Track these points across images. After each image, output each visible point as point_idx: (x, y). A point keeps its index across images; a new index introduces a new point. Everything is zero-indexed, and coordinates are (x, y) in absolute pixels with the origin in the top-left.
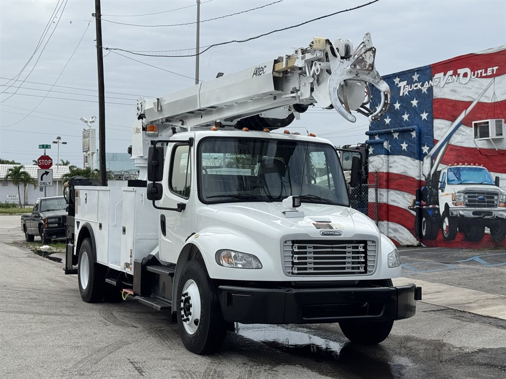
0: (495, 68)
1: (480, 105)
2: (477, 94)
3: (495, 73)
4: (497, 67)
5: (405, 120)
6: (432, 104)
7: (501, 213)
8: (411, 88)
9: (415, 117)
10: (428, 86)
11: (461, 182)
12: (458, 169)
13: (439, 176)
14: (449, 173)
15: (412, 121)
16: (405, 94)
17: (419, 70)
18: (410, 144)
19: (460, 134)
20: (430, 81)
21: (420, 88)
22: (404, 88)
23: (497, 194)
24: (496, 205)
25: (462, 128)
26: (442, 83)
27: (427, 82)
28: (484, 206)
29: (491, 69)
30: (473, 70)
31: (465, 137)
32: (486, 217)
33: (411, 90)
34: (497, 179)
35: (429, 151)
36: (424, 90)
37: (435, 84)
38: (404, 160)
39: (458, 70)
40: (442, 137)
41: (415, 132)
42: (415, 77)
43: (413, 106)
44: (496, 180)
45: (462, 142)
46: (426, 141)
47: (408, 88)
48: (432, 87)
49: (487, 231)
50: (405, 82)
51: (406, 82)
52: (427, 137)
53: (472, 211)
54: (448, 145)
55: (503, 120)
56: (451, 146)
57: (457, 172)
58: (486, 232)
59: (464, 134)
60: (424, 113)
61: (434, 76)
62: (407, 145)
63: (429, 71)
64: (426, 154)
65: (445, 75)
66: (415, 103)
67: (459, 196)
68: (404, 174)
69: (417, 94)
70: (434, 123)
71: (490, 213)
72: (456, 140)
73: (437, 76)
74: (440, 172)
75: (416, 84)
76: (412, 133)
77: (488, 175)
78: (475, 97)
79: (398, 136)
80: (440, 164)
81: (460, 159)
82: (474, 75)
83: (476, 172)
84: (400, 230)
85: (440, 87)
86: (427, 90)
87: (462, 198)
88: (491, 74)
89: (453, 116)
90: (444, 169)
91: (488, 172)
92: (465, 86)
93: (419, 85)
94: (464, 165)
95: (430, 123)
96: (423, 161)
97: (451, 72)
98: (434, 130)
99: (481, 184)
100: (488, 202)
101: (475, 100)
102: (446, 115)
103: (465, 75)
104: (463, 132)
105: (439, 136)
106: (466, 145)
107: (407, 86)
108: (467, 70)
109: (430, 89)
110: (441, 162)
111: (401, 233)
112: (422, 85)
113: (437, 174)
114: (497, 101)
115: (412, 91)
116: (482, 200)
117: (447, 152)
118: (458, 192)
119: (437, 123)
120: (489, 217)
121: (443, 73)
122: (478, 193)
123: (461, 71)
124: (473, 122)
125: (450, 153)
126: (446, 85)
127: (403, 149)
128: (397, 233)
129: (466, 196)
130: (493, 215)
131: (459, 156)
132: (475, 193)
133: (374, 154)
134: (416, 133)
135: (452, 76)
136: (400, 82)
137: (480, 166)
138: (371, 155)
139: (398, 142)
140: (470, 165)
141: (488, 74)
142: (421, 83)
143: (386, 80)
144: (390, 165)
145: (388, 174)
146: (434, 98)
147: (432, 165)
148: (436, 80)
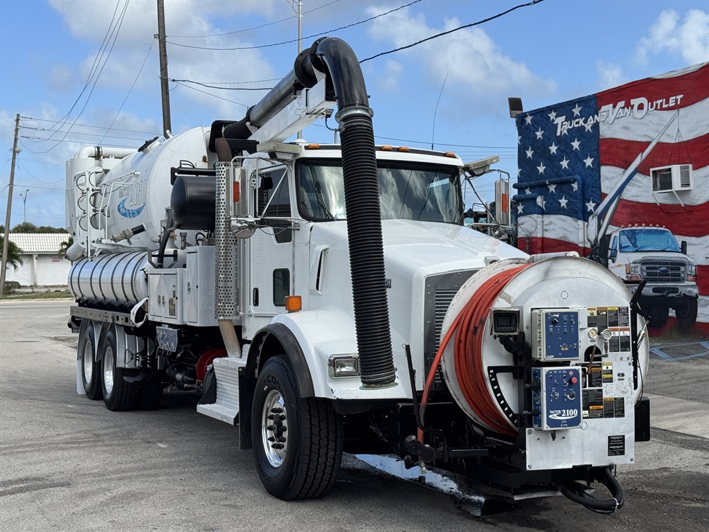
0: (679, 97)
1: (661, 146)
2: (657, 131)
3: (679, 103)
4: (682, 96)
5: (563, 167)
6: (598, 147)
7: (689, 289)
8: (571, 125)
9: (576, 164)
10: (592, 122)
11: (636, 249)
12: (634, 232)
13: (609, 242)
14: (622, 237)
15: (573, 169)
16: (563, 133)
17: (580, 101)
18: (571, 199)
19: (634, 185)
20: (596, 115)
21: (583, 124)
22: (562, 125)
23: (683, 265)
24: (683, 279)
25: (638, 177)
26: (612, 117)
27: (591, 117)
28: (668, 281)
29: (674, 98)
30: (650, 100)
31: (641, 189)
32: (671, 295)
33: (571, 127)
34: (684, 244)
35: (595, 208)
36: (588, 127)
37: (602, 120)
38: (564, 221)
39: (632, 101)
40: (612, 189)
41: (576, 183)
42: (576, 111)
43: (574, 149)
44: (682, 246)
45: (638, 196)
46: (591, 196)
47: (567, 126)
48: (598, 123)
49: (672, 313)
50: (564, 118)
52: (593, 189)
53: (652, 287)
54: (620, 200)
55: (691, 166)
56: (623, 202)
57: (632, 236)
58: (670, 314)
59: (641, 185)
60: (589, 158)
61: (600, 109)
62: (566, 201)
63: (593, 102)
64: (591, 213)
65: (614, 107)
66: (576, 144)
67: (636, 268)
68: (563, 239)
69: (579, 133)
70: (601, 170)
71: (675, 290)
72: (630, 194)
73: (604, 108)
74: (610, 236)
75: (577, 120)
76: (572, 185)
77: (672, 240)
78: (654, 135)
79: (555, 189)
80: (610, 226)
81: (636, 218)
82: (652, 107)
83: (656, 236)
85: (608, 123)
86: (591, 128)
87: (639, 269)
88: (674, 104)
89: (626, 162)
90: (614, 232)
91: (672, 236)
92: (641, 121)
93: (581, 121)
94: (641, 226)
95: (596, 171)
96: (587, 222)
97: (622, 104)
98: (601, 180)
99: (663, 251)
100: (672, 275)
101: (653, 139)
102: (617, 161)
103: (641, 107)
104: (640, 182)
105: (608, 188)
106: (642, 200)
107: (566, 123)
108: (643, 100)
109: (596, 126)
110: (611, 222)
112: (585, 122)
113: (606, 238)
114: (681, 140)
115: (573, 128)
116: (664, 273)
117: (619, 210)
118: (634, 263)
119: (606, 171)
120: (674, 295)
121: (612, 105)
122: (660, 263)
123: (635, 102)
124: (652, 170)
125: (622, 210)
126: (616, 121)
127: (562, 206)
129: (644, 268)
130: (679, 292)
131: (634, 214)
132: (656, 263)
133: (525, 213)
134: (578, 184)
135: (623, 108)
136: (556, 117)
137: (662, 227)
138: (521, 215)
139: (556, 197)
140: (648, 226)
141: (671, 105)
142: (584, 118)
143: (539, 115)
144: (545, 227)
145: (543, 239)
146: (601, 138)
147: (599, 227)
148: (603, 114)
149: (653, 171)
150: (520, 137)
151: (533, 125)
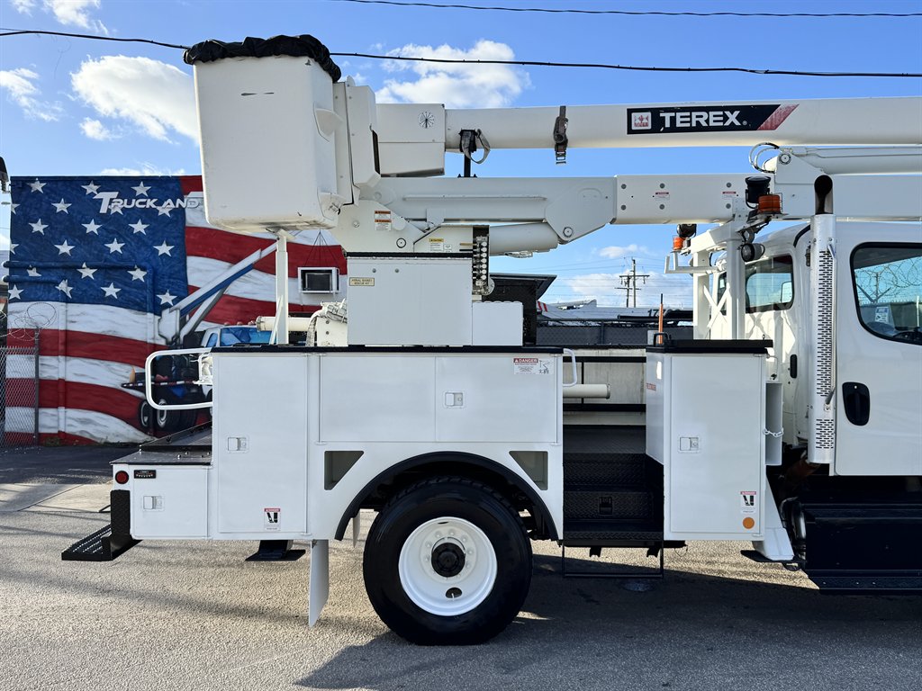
5: (112, 251)
6: (183, 235)
9: (139, 249)
10: (172, 206)
12: (247, 330)
13: (201, 339)
14: (225, 334)
15: (135, 255)
16: (113, 212)
17: (147, 180)
18: (127, 288)
19: (247, 282)
21: (154, 206)
22: (110, 202)
25: (253, 273)
27: (170, 201)
31: (260, 287)
35: (175, 301)
38: (110, 312)
40: (208, 282)
43: (135, 232)
45: (254, 294)
46: (168, 287)
48: (184, 209)
50: (115, 194)
51: (117, 193)
52: (172, 280)
54: (222, 296)
56: (229, 298)
57: (243, 334)
59: (258, 282)
60: (165, 245)
61: (188, 194)
62: (118, 290)
63: (174, 184)
64: (167, 306)
66: (139, 227)
68: (110, 334)
69: (148, 215)
70: (189, 261)
72: (236, 290)
73: (193, 194)
74: (202, 333)
76: (131, 272)
79: (94, 274)
80: (204, 322)
81: (248, 316)
84: (98, 421)
85: (202, 211)
89: (234, 256)
90: (211, 328)
93: (150, 203)
95: (178, 261)
96: (160, 315)
98: (189, 271)
102: (215, 253)
104: (257, 279)
105: (200, 281)
106: (259, 297)
109: (179, 213)
110: (207, 317)
111: (100, 425)
113: (196, 335)
115: (133, 209)
117: (220, 305)
119: (192, 262)
124: (300, 269)
125: (228, 307)
127: (108, 294)
128: (90, 425)
131: (246, 312)
133: (24, 298)
134: (146, 273)
136: (98, 191)
138: (15, 300)
139: (95, 284)
143: (60, 184)
144: (70, 319)
145: (66, 332)
146: (187, 225)
147: (183, 323)
148: (192, 200)
149: (302, 271)
150: (16, 205)
151: (47, 194)
